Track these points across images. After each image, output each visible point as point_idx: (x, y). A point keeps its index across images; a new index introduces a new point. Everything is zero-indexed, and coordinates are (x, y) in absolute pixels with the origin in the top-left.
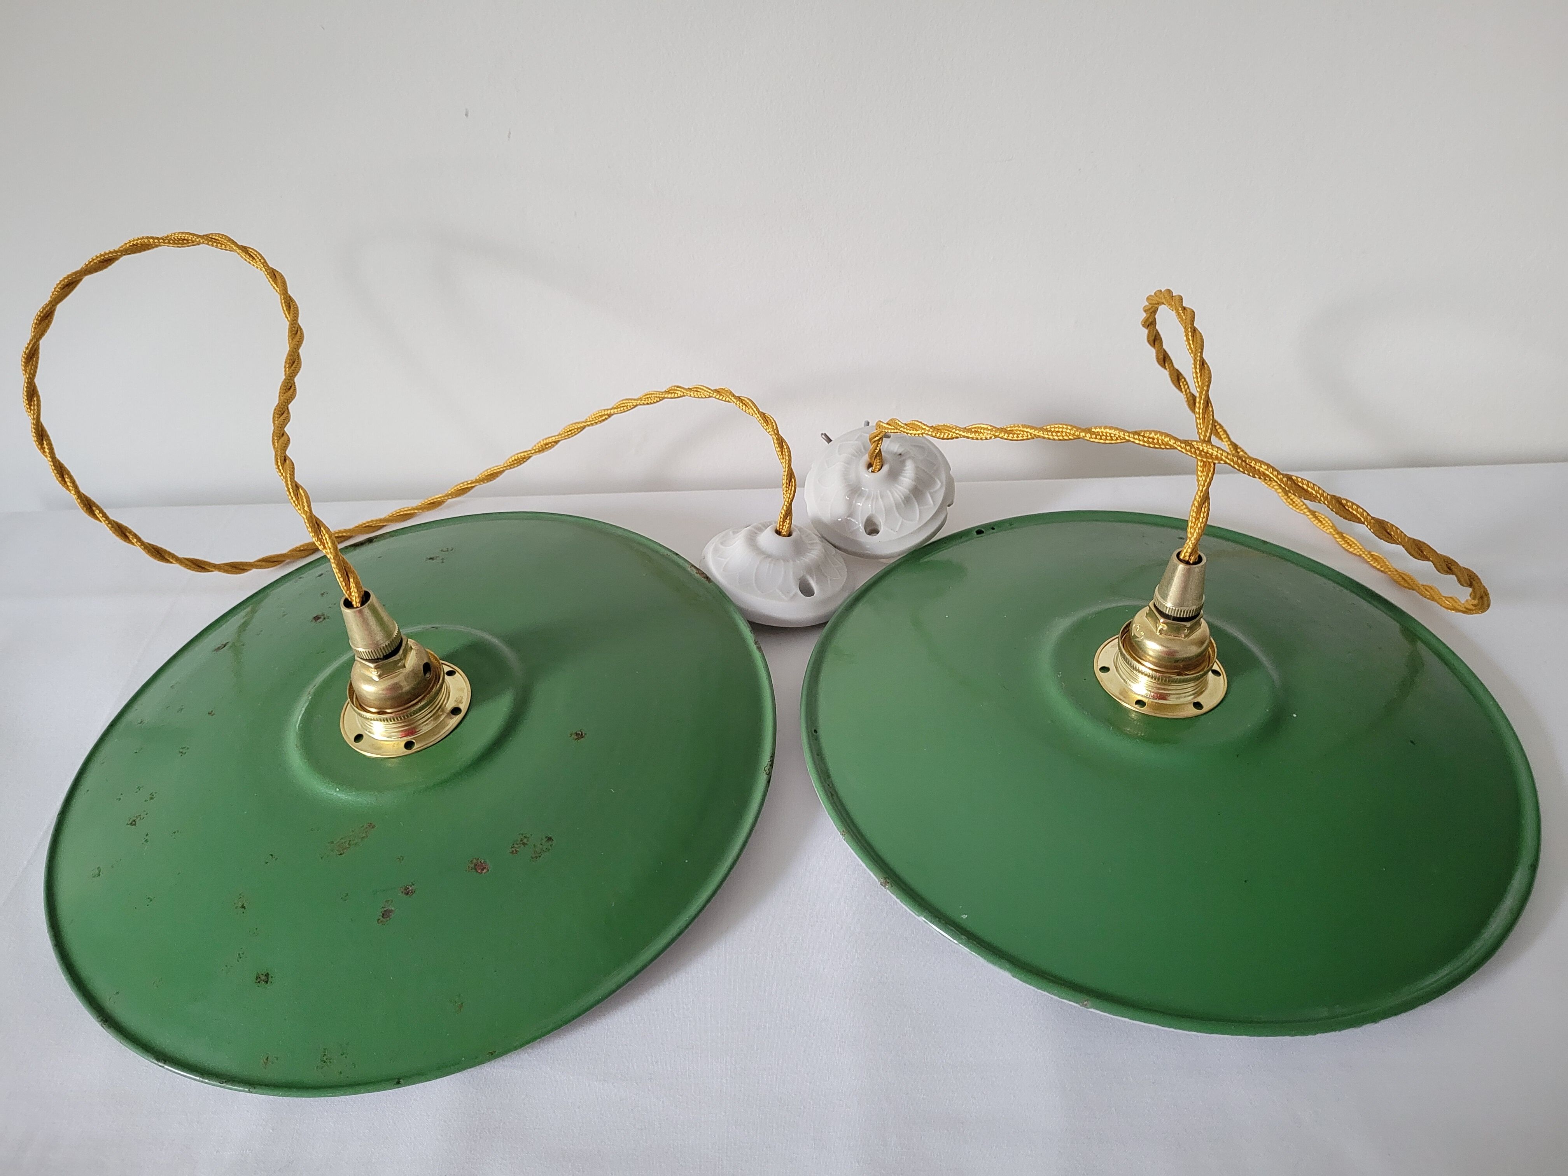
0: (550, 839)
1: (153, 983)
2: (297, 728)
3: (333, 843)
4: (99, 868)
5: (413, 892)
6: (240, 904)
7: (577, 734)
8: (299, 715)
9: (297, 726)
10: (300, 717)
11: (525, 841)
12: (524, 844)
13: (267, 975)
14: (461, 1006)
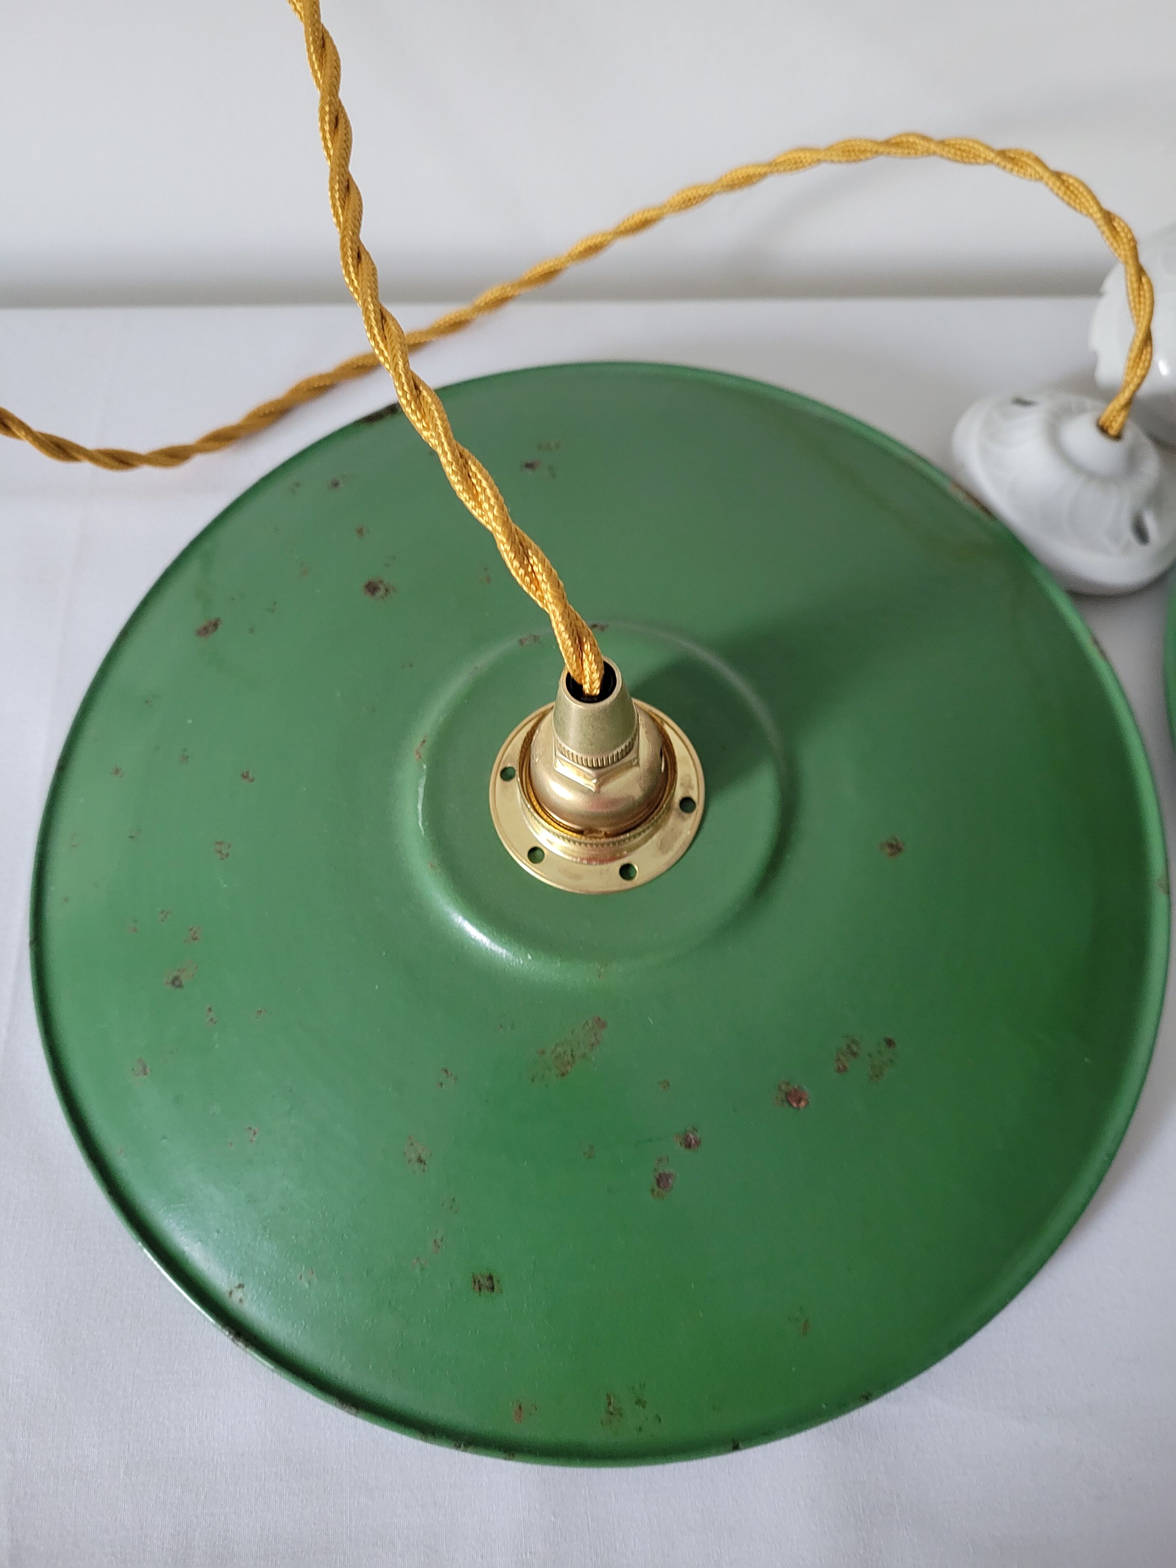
0: (890, 1043)
1: (299, 1278)
2: (422, 828)
3: (543, 1052)
4: (140, 1060)
5: (698, 1143)
6: (414, 1156)
7: (891, 846)
8: (417, 803)
9: (420, 824)
10: (420, 807)
11: (855, 1049)
12: (854, 1054)
13: (490, 1278)
14: (806, 1325)
